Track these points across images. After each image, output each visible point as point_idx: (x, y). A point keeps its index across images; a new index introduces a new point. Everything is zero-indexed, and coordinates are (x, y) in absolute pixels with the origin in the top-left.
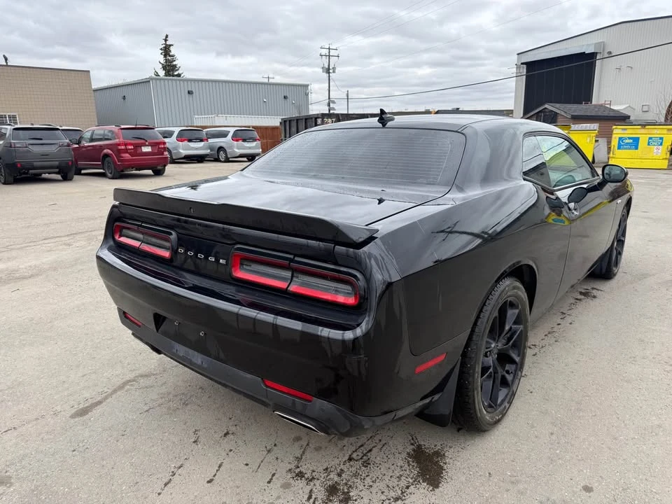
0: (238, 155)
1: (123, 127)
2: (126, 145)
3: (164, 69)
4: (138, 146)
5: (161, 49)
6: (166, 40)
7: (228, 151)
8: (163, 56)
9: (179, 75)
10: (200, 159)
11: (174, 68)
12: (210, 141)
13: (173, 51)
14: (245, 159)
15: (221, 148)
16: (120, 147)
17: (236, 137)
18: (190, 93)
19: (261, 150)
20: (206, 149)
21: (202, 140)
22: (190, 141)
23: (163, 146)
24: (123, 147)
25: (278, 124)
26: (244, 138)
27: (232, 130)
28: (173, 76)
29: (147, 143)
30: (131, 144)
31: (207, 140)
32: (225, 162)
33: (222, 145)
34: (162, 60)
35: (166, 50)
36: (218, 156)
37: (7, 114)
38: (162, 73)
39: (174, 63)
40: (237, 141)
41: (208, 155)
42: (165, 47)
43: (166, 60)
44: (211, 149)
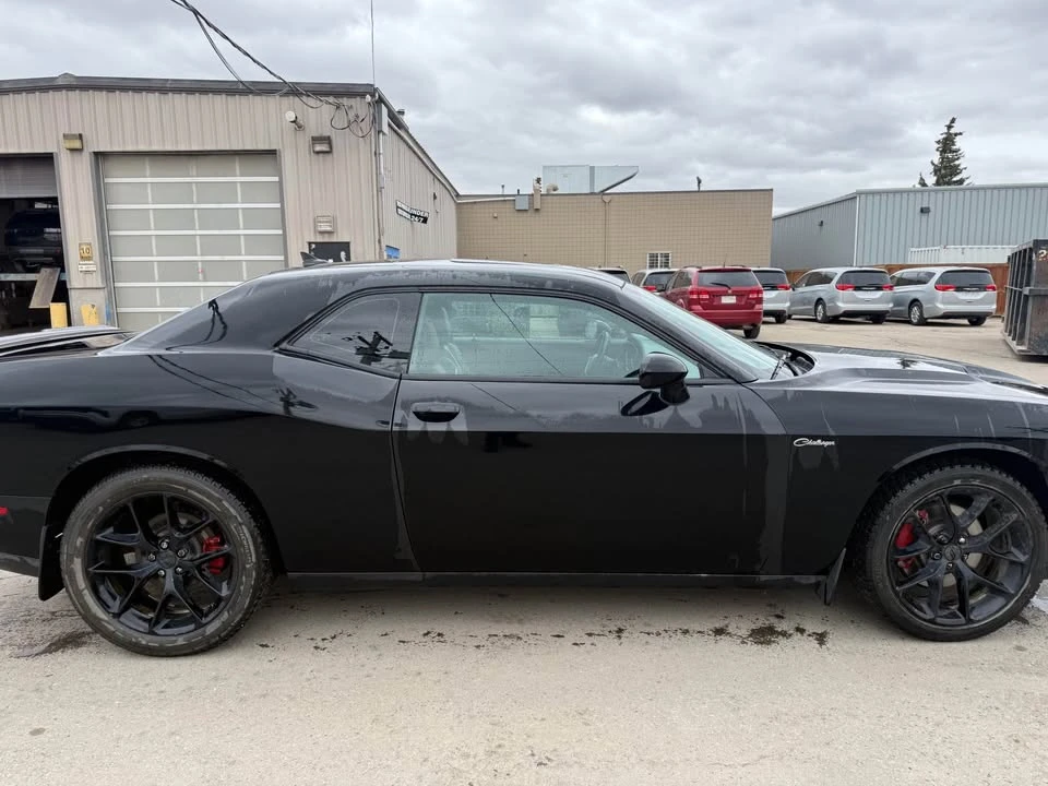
0: (941, 313)
1: (704, 268)
2: (699, 293)
3: (935, 174)
4: (715, 295)
5: (938, 142)
6: (949, 127)
7: (925, 306)
8: (938, 153)
9: (961, 182)
10: (877, 318)
11: (955, 170)
12: (899, 289)
13: (959, 143)
14: (966, 322)
15: (915, 302)
16: (691, 297)
17: (944, 284)
18: (924, 211)
19: (994, 307)
20: (888, 303)
21: (879, 288)
22: (858, 288)
23: (755, 296)
24: (695, 297)
25: (1005, 261)
26: (958, 285)
27: (939, 271)
28: (949, 183)
29: (730, 292)
30: (707, 293)
31: (891, 288)
32: (918, 324)
33: (918, 296)
34: (936, 158)
35: (947, 144)
36: (908, 314)
37: (660, 252)
38: (931, 180)
39: (957, 162)
40: (944, 289)
41: (887, 312)
42: (945, 139)
43: (943, 158)
44: (897, 302)
